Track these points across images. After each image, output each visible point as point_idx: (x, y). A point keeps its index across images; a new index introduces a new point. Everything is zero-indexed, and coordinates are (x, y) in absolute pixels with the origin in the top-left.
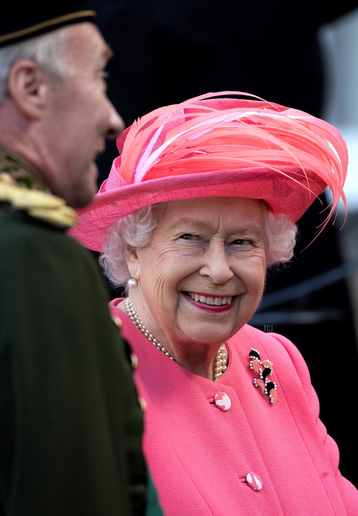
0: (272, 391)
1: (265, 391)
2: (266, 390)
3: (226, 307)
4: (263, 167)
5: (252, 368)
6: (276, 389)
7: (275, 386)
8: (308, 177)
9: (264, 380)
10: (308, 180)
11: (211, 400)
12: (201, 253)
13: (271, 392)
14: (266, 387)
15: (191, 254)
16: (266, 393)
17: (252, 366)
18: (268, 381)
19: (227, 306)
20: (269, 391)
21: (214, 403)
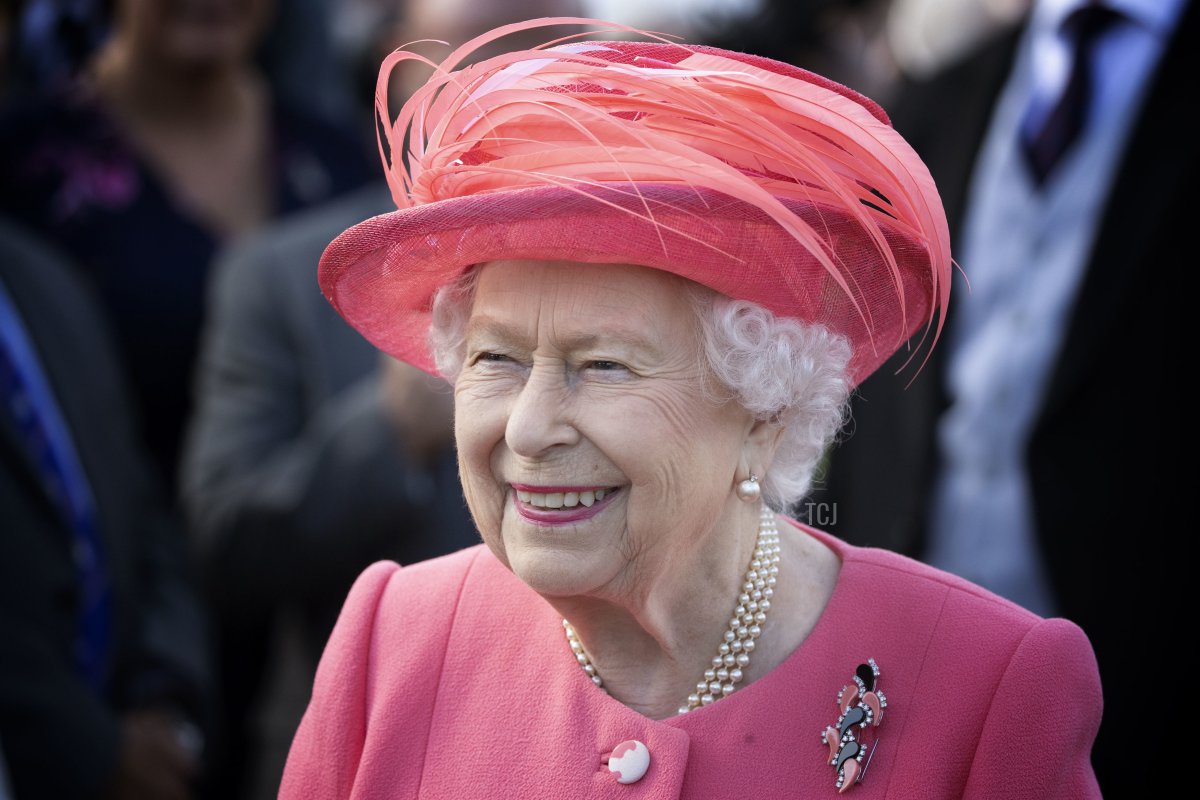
1: (833, 758)
3: (579, 512)
4: (553, 186)
8: (643, 195)
10: (645, 203)
12: (514, 391)
15: (491, 393)
16: (834, 762)
19: (582, 509)
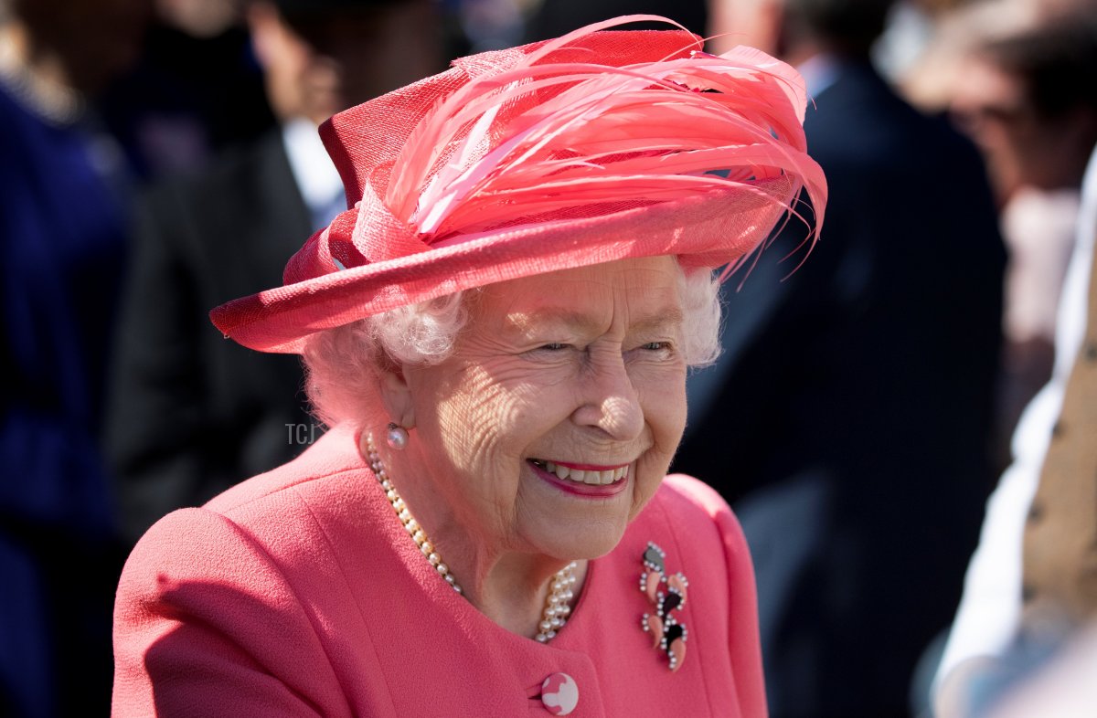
0: (675, 643)
1: (661, 643)
2: (664, 640)
5: (643, 588)
6: (684, 639)
7: (685, 632)
9: (664, 619)
11: (534, 692)
13: (674, 645)
14: (666, 635)
15: (558, 380)
16: (664, 647)
17: (646, 585)
18: (671, 621)
20: (669, 643)
21: (539, 697)
